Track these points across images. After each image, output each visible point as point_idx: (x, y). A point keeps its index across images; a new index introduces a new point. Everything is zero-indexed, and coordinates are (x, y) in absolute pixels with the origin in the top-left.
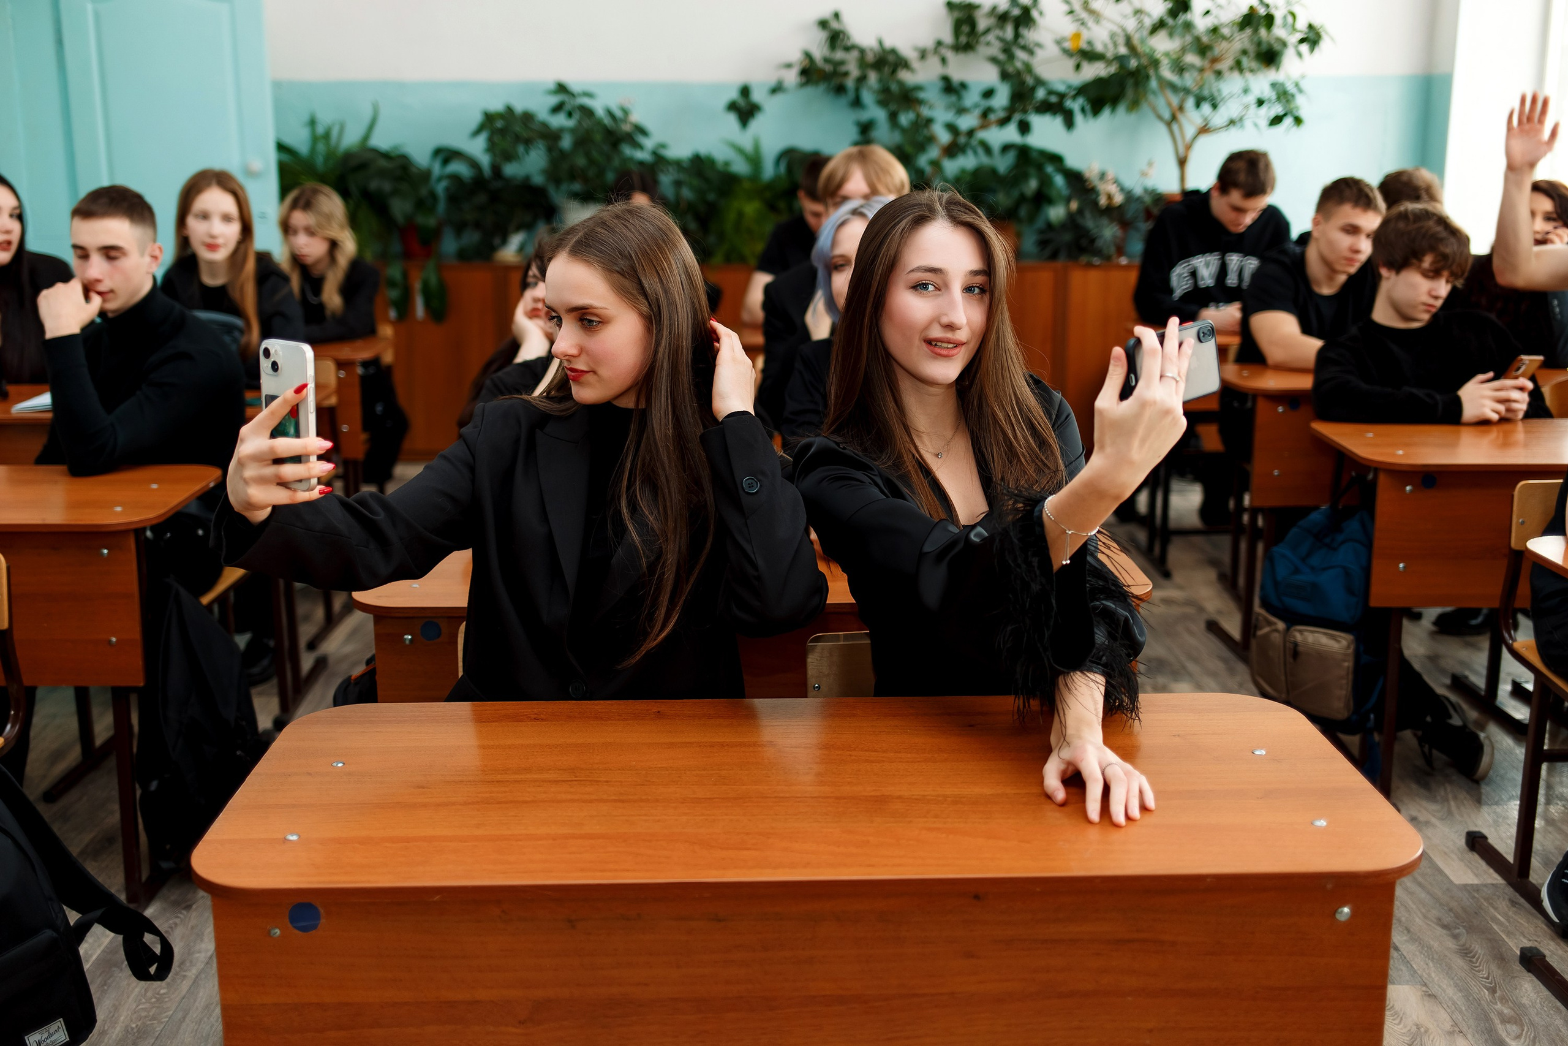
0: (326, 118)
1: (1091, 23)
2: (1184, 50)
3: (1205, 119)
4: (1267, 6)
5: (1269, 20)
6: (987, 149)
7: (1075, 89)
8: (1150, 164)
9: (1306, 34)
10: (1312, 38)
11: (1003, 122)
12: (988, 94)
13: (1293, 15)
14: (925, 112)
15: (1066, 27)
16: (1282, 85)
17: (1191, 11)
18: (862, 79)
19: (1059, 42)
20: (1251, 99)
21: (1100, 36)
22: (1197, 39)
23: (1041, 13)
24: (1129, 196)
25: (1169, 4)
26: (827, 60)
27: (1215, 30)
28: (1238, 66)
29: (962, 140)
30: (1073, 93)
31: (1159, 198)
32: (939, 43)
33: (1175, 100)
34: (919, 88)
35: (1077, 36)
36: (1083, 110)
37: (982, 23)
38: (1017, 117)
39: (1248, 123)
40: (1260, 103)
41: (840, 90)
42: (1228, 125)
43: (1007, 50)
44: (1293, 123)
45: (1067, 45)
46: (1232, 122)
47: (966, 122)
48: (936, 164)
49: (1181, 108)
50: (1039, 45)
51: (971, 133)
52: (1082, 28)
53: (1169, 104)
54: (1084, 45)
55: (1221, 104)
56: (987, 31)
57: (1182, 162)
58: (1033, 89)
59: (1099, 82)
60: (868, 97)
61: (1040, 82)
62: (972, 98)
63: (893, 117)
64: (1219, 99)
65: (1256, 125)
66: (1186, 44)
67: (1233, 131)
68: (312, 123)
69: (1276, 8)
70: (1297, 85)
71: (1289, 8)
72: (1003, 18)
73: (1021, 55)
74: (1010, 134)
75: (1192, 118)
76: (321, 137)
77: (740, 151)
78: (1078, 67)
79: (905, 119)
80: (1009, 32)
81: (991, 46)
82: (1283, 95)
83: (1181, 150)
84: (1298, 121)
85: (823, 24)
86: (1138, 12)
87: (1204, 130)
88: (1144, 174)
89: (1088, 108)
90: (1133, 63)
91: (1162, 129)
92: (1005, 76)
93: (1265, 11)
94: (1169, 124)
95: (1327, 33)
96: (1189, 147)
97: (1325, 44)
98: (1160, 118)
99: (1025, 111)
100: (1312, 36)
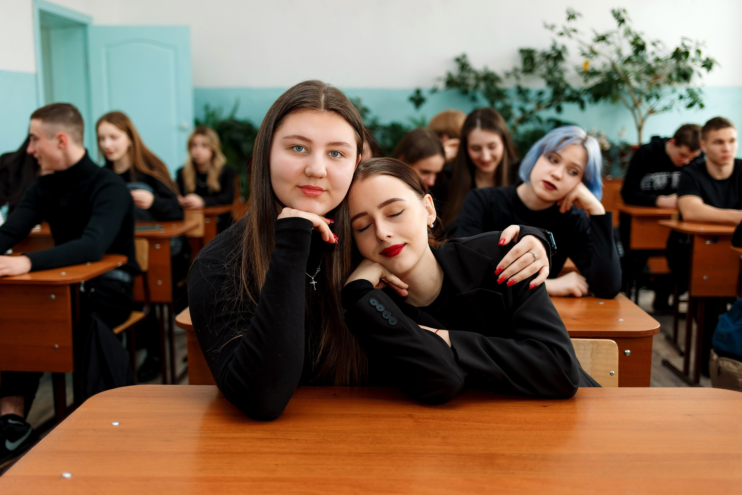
0: (214, 105)
1: (594, 57)
2: (640, 72)
3: (651, 107)
4: (686, 47)
5: (687, 54)
6: (539, 120)
7: (585, 90)
8: (623, 129)
9: (704, 62)
10: (708, 65)
11: (548, 107)
12: (541, 93)
13: (699, 52)
14: (508, 101)
15: (580, 61)
16: (692, 89)
17: (646, 50)
18: (476, 87)
19: (577, 69)
20: (676, 96)
21: (597, 64)
22: (649, 65)
23: (567, 54)
24: (612, 145)
25: (634, 48)
26: (460, 76)
27: (658, 60)
28: (670, 80)
29: (528, 117)
30: (585, 92)
31: (627, 147)
32: (516, 70)
33: (637, 97)
34: (505, 90)
35: (586, 63)
36: (590, 101)
37: (537, 58)
38: (556, 104)
39: (674, 109)
40: (681, 97)
41: (465, 92)
42: (663, 110)
43: (550, 71)
44: (699, 107)
45: (581, 70)
46: (666, 109)
47: (529, 107)
48: (514, 128)
49: (640, 101)
50: (566, 70)
51: (531, 112)
52: (588, 59)
53: (633, 99)
54: (589, 68)
55: (661, 98)
56: (541, 63)
57: (639, 129)
58: (564, 90)
59: (598, 86)
60: (479, 96)
61: (567, 86)
62: (532, 95)
63: (492, 103)
64: (660, 95)
65: (678, 110)
66: (642, 68)
67: (667, 114)
68: (207, 108)
69: (690, 47)
70: (700, 90)
71: (697, 49)
72: (547, 57)
73: (557, 75)
74: (552, 113)
75: (644, 107)
76: (211, 115)
77: (414, 121)
78: (586, 81)
79: (499, 105)
80: (551, 63)
81: (543, 69)
82: (692, 94)
83: (639, 121)
84: (702, 106)
85: (458, 60)
86: (619, 52)
87: (652, 112)
88: (620, 135)
89: (593, 99)
90: (616, 77)
91: (629, 113)
92: (549, 83)
93: (685, 50)
94: (632, 110)
95: (717, 63)
96: (643, 120)
97: (715, 67)
98: (627, 106)
99: (559, 101)
100: (708, 63)
